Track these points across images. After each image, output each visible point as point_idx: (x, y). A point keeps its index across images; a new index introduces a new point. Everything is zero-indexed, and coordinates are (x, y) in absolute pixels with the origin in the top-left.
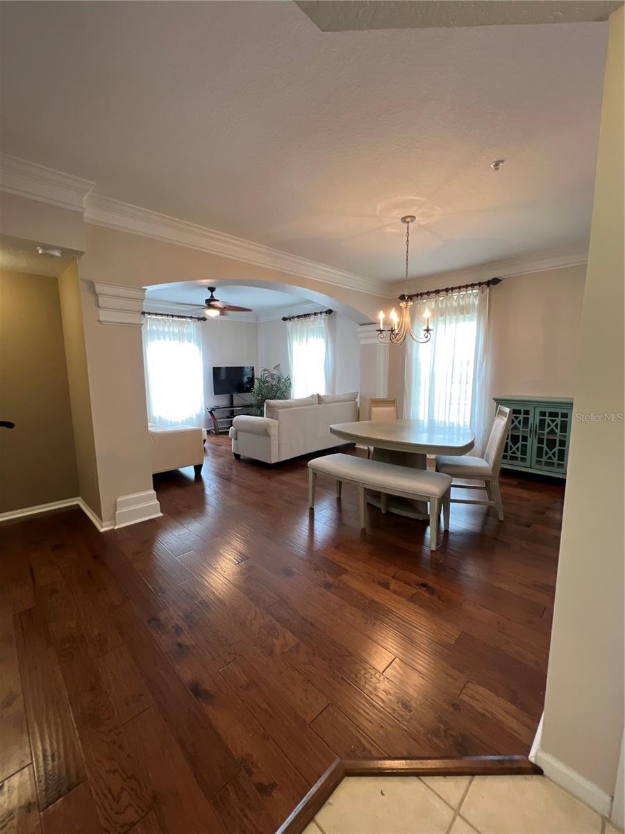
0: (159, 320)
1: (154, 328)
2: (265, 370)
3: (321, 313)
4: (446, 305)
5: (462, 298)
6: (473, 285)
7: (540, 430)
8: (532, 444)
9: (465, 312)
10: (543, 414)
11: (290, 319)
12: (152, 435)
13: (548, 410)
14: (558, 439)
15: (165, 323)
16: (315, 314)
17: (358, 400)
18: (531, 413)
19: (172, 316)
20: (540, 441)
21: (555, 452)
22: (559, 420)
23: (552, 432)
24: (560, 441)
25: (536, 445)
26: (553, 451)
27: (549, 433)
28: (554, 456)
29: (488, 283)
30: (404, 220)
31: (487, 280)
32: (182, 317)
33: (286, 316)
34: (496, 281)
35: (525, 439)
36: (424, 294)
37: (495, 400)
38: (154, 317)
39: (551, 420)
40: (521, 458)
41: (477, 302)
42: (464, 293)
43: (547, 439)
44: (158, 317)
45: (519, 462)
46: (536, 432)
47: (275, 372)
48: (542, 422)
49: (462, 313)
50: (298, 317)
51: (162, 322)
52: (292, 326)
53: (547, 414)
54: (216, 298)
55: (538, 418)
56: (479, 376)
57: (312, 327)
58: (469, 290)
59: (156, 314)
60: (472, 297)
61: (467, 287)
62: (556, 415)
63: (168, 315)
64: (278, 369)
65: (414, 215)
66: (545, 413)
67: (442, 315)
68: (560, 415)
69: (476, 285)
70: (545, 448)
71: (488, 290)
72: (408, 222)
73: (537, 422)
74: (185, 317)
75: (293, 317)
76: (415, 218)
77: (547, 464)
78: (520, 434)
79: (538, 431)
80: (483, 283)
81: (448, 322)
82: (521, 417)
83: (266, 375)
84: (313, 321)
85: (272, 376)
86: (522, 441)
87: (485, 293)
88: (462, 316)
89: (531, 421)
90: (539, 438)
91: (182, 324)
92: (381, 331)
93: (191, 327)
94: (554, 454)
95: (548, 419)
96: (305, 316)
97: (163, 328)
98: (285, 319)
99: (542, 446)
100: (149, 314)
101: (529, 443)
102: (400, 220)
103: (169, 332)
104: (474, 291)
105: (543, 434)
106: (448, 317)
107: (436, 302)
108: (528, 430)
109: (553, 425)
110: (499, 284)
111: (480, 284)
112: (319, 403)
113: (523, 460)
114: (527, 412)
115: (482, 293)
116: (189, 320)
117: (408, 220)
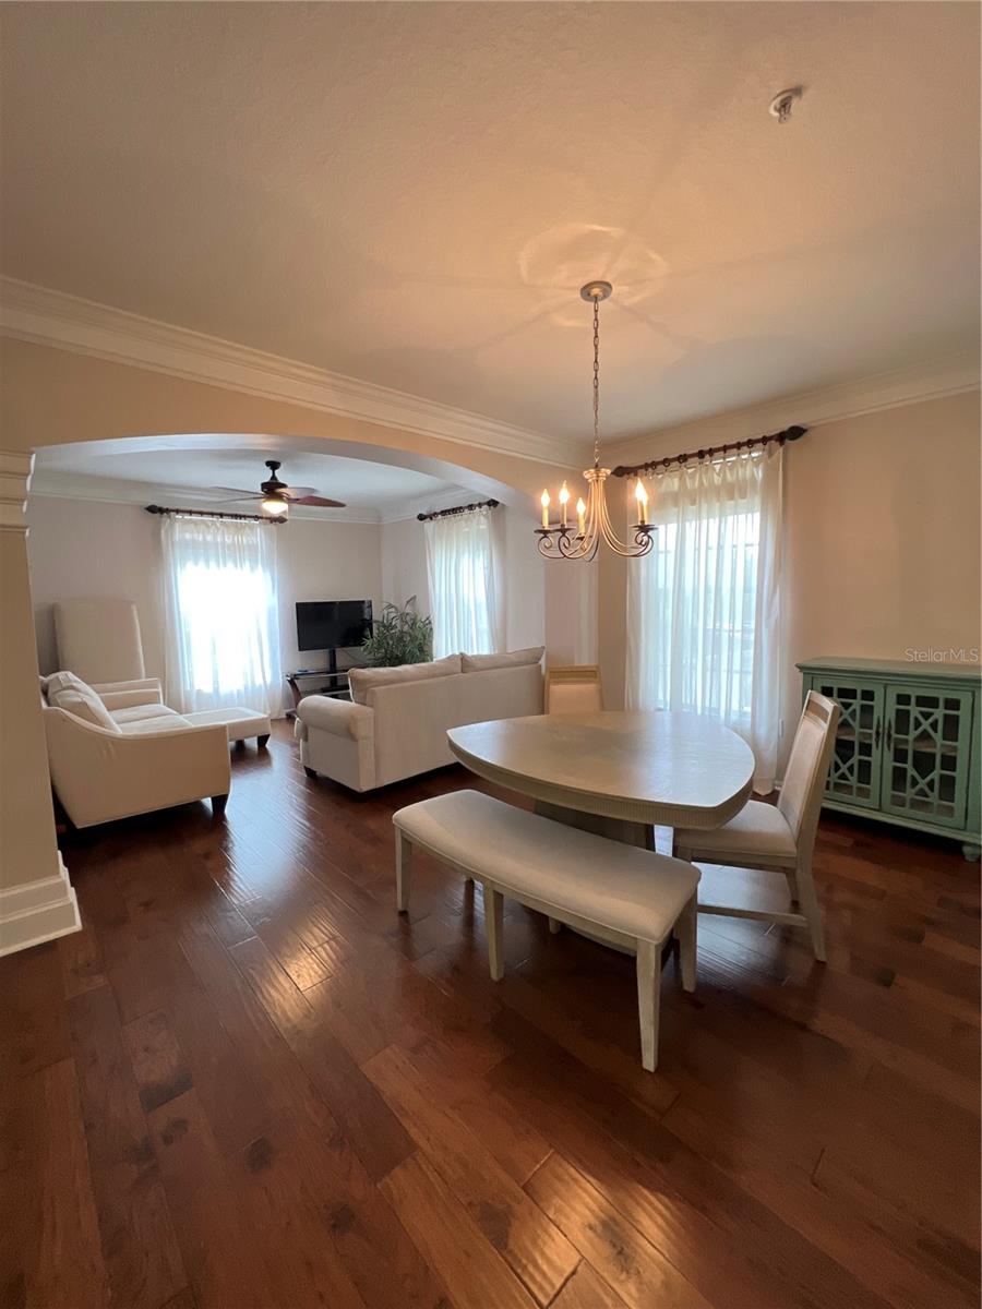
0: (195, 523)
1: (188, 536)
2: (390, 606)
3: (480, 505)
4: (701, 483)
5: (731, 469)
6: (750, 443)
7: (897, 732)
8: (882, 761)
9: (736, 496)
10: (903, 699)
11: (432, 516)
12: (113, 743)
13: (914, 693)
14: (938, 753)
15: (208, 526)
16: (471, 507)
17: (542, 662)
18: (878, 695)
19: (221, 515)
20: (900, 755)
21: (932, 781)
22: (939, 713)
23: (925, 736)
24: (943, 756)
25: (890, 764)
26: (928, 778)
27: (917, 739)
28: (932, 790)
29: (781, 438)
30: (586, 291)
31: (778, 432)
32: (241, 517)
33: (424, 513)
34: (796, 433)
35: (866, 749)
36: (659, 463)
37: (802, 668)
38: (187, 517)
39: (922, 713)
40: (859, 789)
41: (759, 474)
42: (734, 458)
43: (915, 752)
44: (194, 517)
45: (854, 798)
46: (889, 736)
47: (408, 610)
48: (902, 717)
49: (732, 498)
50: (444, 513)
51: (202, 526)
52: (434, 529)
53: (913, 700)
54: (281, 480)
55: (892, 707)
56: (769, 616)
57: (466, 530)
58: (744, 454)
59: (191, 513)
60: (751, 466)
61: (739, 446)
62: (932, 702)
63: (212, 514)
64: (413, 605)
65: (608, 280)
66: (909, 697)
67: (693, 503)
68: (941, 704)
69: (757, 441)
70: (911, 772)
71: (781, 449)
72: (596, 299)
73: (891, 716)
74: (245, 517)
75: (435, 514)
76: (609, 285)
77: (915, 804)
78: (855, 739)
79: (894, 735)
80: (771, 438)
81: (704, 514)
82: (857, 703)
83: (392, 615)
84: (466, 521)
85: (403, 616)
86: (860, 754)
87: (774, 457)
88: (732, 502)
89: (877, 713)
90: (896, 750)
91: (239, 529)
92: (545, 533)
93: (257, 535)
94: (931, 785)
95: (915, 711)
96: (454, 511)
97: (204, 537)
98: (421, 517)
99: (904, 765)
100: (177, 511)
101: (875, 759)
102: (578, 295)
103: (217, 544)
104: (754, 455)
105: (906, 741)
106: (705, 506)
107: (681, 478)
108: (873, 732)
109: (926, 725)
110: (805, 434)
111: (765, 440)
112: (463, 672)
113: (864, 793)
114: (868, 695)
115: (770, 455)
116: (253, 522)
117: (596, 291)
